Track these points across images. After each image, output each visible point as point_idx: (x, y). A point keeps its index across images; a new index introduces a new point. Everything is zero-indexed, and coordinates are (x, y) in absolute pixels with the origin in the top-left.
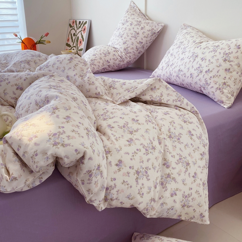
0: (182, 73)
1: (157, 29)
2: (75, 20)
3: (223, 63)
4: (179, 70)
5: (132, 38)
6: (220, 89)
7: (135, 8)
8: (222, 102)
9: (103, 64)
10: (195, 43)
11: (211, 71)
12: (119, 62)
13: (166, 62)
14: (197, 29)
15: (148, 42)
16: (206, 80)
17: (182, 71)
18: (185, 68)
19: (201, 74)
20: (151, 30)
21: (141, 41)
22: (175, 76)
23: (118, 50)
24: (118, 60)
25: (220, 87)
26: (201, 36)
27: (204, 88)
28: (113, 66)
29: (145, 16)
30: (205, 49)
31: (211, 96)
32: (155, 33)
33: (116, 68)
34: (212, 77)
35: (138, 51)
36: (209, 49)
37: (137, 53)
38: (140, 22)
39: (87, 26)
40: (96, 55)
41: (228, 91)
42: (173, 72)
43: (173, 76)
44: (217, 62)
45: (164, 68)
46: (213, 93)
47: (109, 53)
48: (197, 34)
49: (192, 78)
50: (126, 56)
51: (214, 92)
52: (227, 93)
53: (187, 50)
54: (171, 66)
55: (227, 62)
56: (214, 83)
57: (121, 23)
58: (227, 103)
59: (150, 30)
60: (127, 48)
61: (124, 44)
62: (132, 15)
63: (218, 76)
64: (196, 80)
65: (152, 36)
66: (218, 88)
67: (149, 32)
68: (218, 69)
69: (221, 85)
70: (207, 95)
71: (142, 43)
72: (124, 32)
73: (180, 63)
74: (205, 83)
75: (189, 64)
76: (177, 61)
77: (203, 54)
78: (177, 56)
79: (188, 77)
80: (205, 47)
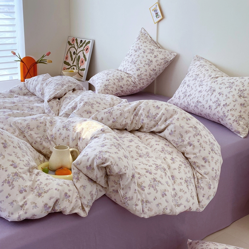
0: (200, 104)
1: (170, 58)
2: (75, 38)
4: (198, 101)
5: (145, 65)
6: (236, 121)
7: (146, 35)
8: (239, 133)
9: (116, 89)
10: (211, 77)
11: (228, 105)
12: (133, 88)
13: (183, 92)
14: (210, 62)
15: (161, 70)
16: (224, 112)
17: (200, 102)
19: (219, 107)
21: (154, 69)
22: (193, 106)
23: (131, 76)
24: (131, 86)
25: (237, 119)
26: (215, 69)
27: (222, 119)
28: (127, 91)
29: (156, 44)
30: (221, 84)
31: (228, 127)
32: (167, 62)
33: (129, 93)
35: (151, 78)
36: (225, 85)
37: (150, 79)
38: (153, 50)
39: (90, 46)
40: (109, 80)
41: (244, 123)
42: (191, 102)
43: (191, 106)
44: (233, 97)
45: (182, 97)
46: (230, 124)
47: (123, 79)
48: (211, 67)
49: (210, 110)
50: (139, 82)
51: (232, 123)
52: (243, 125)
53: (204, 83)
54: (189, 96)
55: (241, 98)
56: (231, 116)
57: (133, 50)
58: (243, 134)
59: (163, 59)
60: (140, 74)
61: (137, 70)
62: (144, 43)
64: (214, 111)
65: (165, 64)
66: (235, 120)
67: (162, 61)
69: (237, 118)
70: (225, 125)
71: (155, 70)
72: (137, 59)
73: (197, 95)
75: (207, 96)
76: (195, 92)
77: (220, 89)
78: (194, 88)
79: (207, 108)
80: (222, 82)
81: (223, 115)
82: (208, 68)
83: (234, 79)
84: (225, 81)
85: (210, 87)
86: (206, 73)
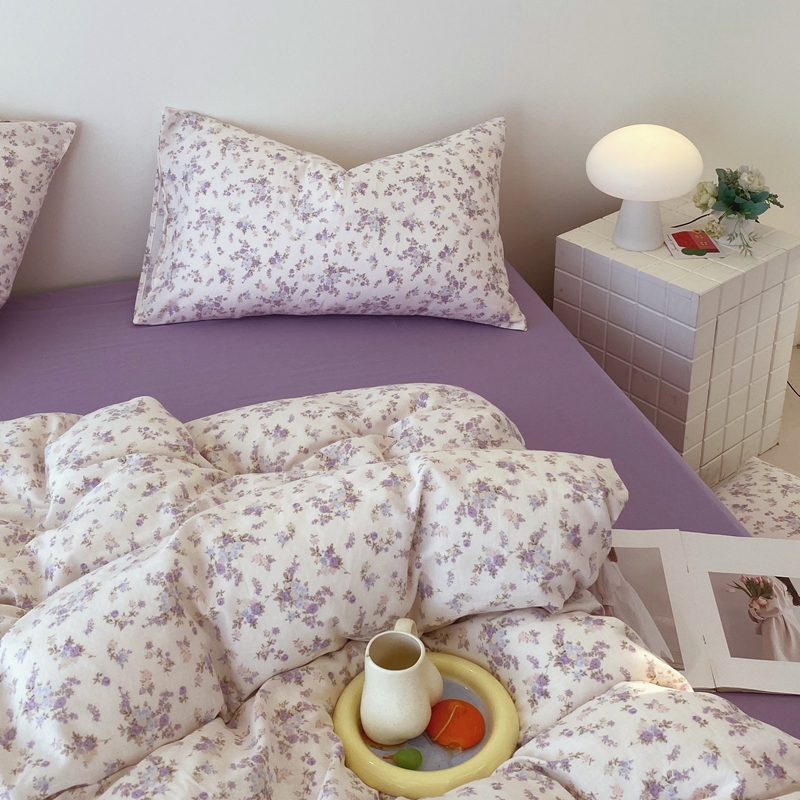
3: (470, 222)
8: (507, 317)
16: (451, 275)
17: (344, 269)
18: (356, 259)
19: (426, 264)
20: (44, 157)
30: (390, 194)
36: (405, 191)
44: (457, 223)
49: (395, 283)
55: (475, 216)
64: (412, 283)
68: (467, 238)
69: (491, 276)
75: (365, 245)
76: (299, 243)
77: (399, 209)
78: (282, 230)
79: (380, 281)
80: (385, 186)
81: (447, 284)
82: (268, 147)
83: (407, 164)
84: (391, 178)
85: (357, 212)
86: (291, 171)
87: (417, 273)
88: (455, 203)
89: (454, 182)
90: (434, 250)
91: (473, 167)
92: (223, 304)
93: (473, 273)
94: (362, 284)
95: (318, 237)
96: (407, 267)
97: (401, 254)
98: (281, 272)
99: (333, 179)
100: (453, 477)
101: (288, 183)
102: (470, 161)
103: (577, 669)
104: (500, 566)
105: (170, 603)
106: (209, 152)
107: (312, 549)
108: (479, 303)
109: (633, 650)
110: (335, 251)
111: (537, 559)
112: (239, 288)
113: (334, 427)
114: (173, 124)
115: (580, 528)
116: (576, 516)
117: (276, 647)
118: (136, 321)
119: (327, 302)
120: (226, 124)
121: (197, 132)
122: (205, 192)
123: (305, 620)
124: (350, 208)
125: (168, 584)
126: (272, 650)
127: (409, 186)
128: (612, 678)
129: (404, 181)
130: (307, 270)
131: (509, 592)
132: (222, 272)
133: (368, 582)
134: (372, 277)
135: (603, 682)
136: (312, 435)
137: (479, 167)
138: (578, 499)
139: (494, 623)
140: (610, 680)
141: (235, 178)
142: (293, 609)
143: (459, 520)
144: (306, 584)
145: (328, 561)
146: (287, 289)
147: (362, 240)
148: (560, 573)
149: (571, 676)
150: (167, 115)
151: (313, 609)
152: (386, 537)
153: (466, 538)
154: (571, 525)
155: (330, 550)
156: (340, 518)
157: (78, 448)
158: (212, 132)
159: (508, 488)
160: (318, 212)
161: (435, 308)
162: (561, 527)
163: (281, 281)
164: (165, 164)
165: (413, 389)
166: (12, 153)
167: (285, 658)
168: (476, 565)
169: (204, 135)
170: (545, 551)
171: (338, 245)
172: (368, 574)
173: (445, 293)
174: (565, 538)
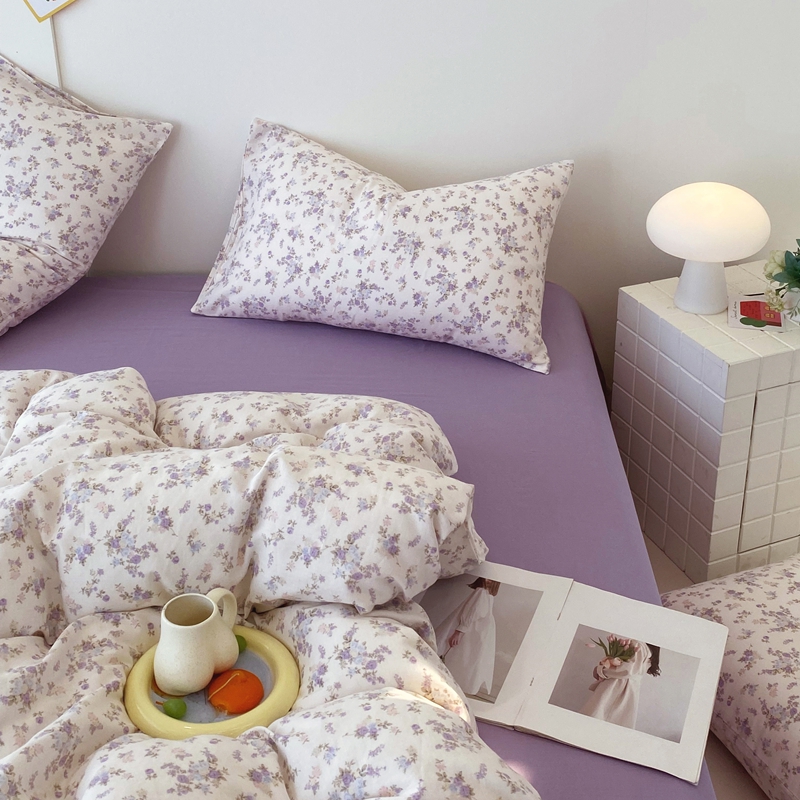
0: (375, 294)
3: (504, 258)
4: (362, 284)
5: (78, 192)
6: (518, 325)
10: (376, 199)
11: (483, 282)
15: (131, 192)
16: (475, 306)
17: (374, 287)
18: (387, 278)
19: (452, 293)
20: (137, 150)
21: (113, 195)
22: (344, 303)
24: (45, 283)
25: (517, 318)
27: (468, 329)
30: (431, 220)
31: (486, 346)
32: (149, 159)
34: (490, 296)
35: (107, 231)
36: (446, 219)
38: (79, 126)
42: (332, 290)
44: (490, 256)
47: (7, 267)
49: (420, 307)
50: (74, 260)
55: (512, 253)
56: (499, 313)
59: (131, 153)
60: (70, 230)
61: (52, 218)
62: (27, 104)
63: (504, 291)
64: (436, 309)
65: (140, 169)
67: (132, 160)
68: (498, 273)
69: (517, 314)
70: (473, 344)
71: (117, 199)
74: (471, 315)
75: (397, 266)
76: (338, 257)
77: (436, 235)
78: (326, 242)
79: (406, 303)
80: (428, 212)
82: (335, 165)
83: (457, 194)
84: (437, 205)
85: (395, 233)
86: (348, 188)
87: (442, 299)
88: (493, 236)
89: (497, 217)
90: (462, 280)
91: (522, 204)
92: (266, 304)
93: (498, 307)
94: (390, 304)
95: (356, 253)
96: (433, 293)
97: (429, 280)
98: (318, 281)
99: (382, 200)
100: (296, 468)
101: (343, 199)
102: (520, 197)
103: (353, 665)
104: (315, 557)
105: (13, 526)
106: (283, 163)
107: (149, 508)
108: (501, 338)
109: (414, 661)
110: (369, 269)
111: (349, 557)
112: (281, 291)
113: (273, 421)
114: (260, 134)
115: (400, 537)
116: (398, 526)
117: (99, 586)
118: (193, 310)
119: (357, 317)
120: (307, 139)
121: (280, 144)
122: (270, 199)
123: (128, 568)
124: (389, 228)
125: (16, 510)
126: (96, 589)
127: (451, 215)
128: (384, 682)
129: (448, 210)
130: (341, 283)
131: (318, 583)
132: (268, 274)
133: (194, 547)
134: (400, 297)
135: (374, 683)
136: (251, 425)
137: (527, 205)
138: (405, 510)
139: (307, 611)
140: (381, 684)
141: (297, 190)
142: (119, 556)
143: (289, 508)
144: (135, 537)
145: (160, 521)
146: (322, 298)
147: (395, 261)
148: (369, 575)
149: (346, 671)
150: (255, 125)
151: (136, 560)
152: (219, 510)
153: (290, 526)
154: (391, 532)
155: (165, 511)
156: (184, 486)
157: (48, 400)
158: (291, 145)
159: (343, 488)
160: (361, 230)
161: (459, 338)
162: (380, 533)
163: (318, 290)
164: (248, 170)
165: (364, 400)
166: (107, 144)
167: (107, 599)
168: (294, 553)
169: (284, 147)
170: (359, 551)
171: (373, 262)
172: (194, 540)
173: (468, 324)
174: (381, 544)
